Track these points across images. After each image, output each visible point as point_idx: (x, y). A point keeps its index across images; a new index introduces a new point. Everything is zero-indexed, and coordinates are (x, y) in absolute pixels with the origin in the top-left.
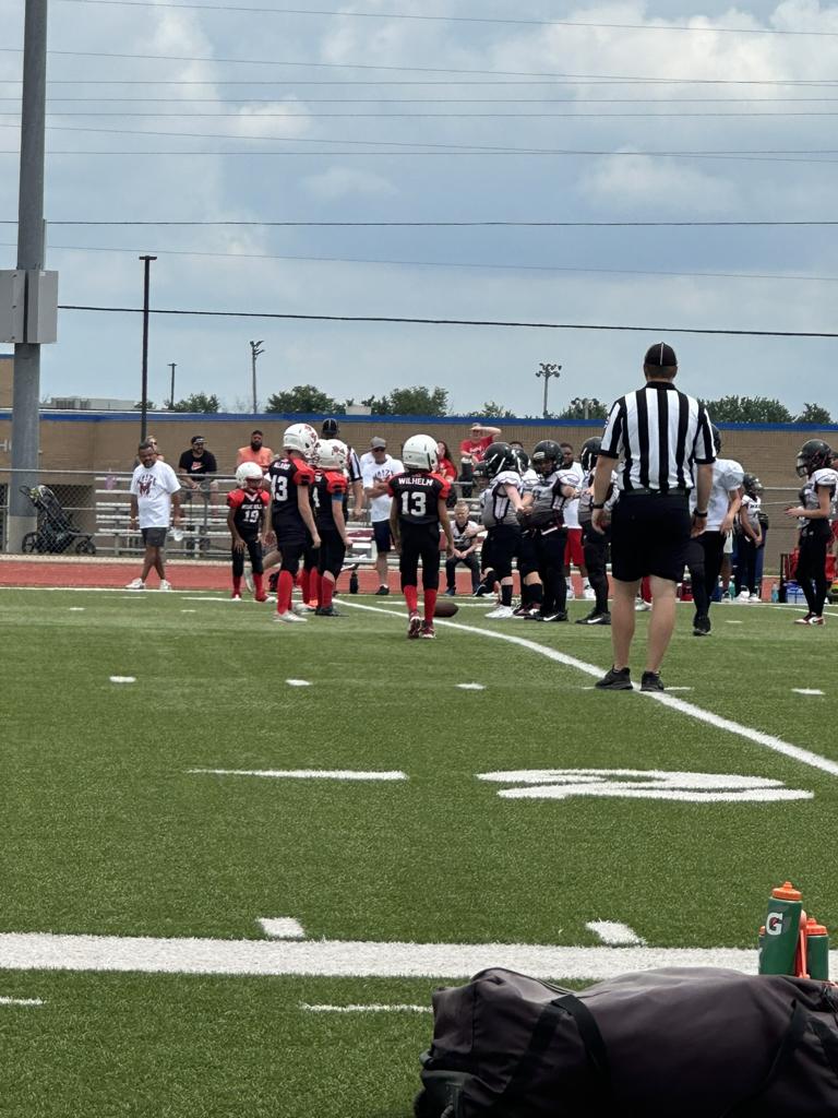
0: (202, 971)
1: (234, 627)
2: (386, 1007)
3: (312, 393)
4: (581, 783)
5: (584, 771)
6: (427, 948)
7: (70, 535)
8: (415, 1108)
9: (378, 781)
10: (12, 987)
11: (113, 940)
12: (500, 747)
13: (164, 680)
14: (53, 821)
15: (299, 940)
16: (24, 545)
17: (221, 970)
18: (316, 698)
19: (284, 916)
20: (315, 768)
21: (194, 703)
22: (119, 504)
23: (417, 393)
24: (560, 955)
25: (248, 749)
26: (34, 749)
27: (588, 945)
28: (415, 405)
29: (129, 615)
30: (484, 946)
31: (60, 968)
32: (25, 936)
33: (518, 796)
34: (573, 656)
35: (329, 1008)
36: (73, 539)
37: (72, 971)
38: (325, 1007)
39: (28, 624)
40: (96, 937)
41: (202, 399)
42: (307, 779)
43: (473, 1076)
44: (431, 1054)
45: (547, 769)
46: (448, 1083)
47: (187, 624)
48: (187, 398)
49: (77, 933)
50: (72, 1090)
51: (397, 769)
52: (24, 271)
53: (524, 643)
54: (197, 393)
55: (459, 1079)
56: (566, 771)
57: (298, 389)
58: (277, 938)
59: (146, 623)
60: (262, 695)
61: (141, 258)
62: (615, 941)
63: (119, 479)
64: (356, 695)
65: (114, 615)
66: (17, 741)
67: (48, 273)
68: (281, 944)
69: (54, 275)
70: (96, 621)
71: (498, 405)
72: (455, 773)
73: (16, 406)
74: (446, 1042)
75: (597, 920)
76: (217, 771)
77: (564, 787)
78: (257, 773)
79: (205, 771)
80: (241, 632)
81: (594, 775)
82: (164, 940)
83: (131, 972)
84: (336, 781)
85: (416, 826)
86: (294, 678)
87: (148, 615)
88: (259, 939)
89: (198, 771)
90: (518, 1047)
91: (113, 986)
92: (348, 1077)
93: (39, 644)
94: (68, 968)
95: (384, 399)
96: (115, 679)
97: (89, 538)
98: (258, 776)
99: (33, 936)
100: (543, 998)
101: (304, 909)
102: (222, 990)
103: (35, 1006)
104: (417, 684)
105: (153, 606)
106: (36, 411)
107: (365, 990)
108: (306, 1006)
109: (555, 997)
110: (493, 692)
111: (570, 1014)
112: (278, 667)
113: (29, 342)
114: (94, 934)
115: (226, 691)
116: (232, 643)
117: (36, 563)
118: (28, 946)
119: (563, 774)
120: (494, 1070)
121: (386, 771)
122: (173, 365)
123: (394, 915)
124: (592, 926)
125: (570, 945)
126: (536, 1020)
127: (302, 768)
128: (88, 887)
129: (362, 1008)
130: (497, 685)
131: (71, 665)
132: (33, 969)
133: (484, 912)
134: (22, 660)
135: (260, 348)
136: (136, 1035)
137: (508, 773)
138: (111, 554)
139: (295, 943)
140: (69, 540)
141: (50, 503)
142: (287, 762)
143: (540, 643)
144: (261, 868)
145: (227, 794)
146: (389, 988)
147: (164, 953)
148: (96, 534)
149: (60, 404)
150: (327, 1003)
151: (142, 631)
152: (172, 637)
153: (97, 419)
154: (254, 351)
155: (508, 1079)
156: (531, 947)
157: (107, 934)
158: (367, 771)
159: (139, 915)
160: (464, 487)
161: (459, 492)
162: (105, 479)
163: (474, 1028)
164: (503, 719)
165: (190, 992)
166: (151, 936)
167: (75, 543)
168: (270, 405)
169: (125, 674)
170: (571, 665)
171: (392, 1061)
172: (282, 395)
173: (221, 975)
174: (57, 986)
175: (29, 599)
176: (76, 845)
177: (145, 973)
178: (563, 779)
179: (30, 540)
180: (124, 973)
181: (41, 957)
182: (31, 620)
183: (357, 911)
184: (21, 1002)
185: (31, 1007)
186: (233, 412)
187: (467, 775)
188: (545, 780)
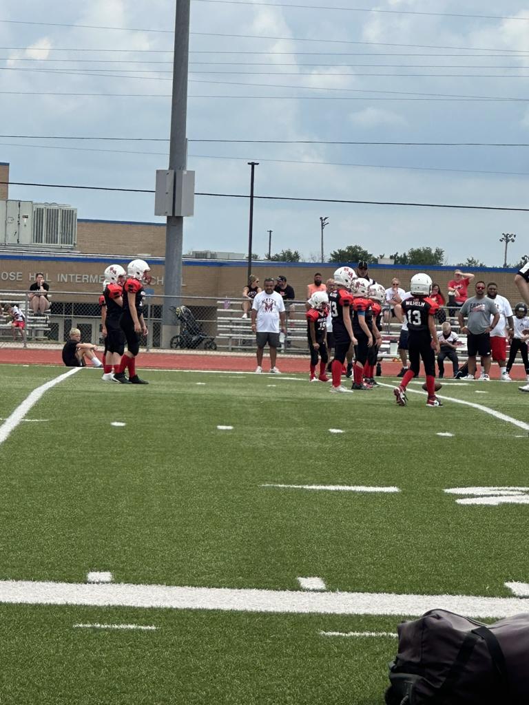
0: (259, 610)
1: (299, 396)
2: (373, 634)
3: (358, 250)
4: (509, 495)
5: (511, 488)
6: (403, 597)
7: (201, 338)
8: (386, 697)
9: (381, 492)
10: (138, 618)
11: (204, 590)
12: (460, 472)
13: (251, 428)
14: (173, 515)
15: (322, 591)
16: (171, 343)
17: (271, 609)
18: (346, 440)
19: (314, 576)
20: (342, 484)
21: (268, 443)
22: (232, 319)
23: (425, 251)
24: (486, 602)
25: (300, 472)
26: (165, 470)
27: (504, 597)
28: (424, 259)
29: (234, 387)
30: (438, 597)
31: (169, 606)
32: (148, 587)
33: (468, 503)
34: (511, 416)
35: (337, 634)
36: (202, 340)
37: (177, 609)
38: (334, 633)
39: (168, 392)
40: (194, 588)
41: (289, 253)
42: (336, 491)
43: (421, 677)
44: (395, 663)
45: (489, 486)
46: (406, 681)
47: (270, 394)
48: (280, 253)
49: (182, 585)
50: (170, 683)
51: (394, 485)
52: (173, 171)
53: (481, 408)
54: (285, 249)
55: (413, 679)
56: (500, 488)
57: (350, 248)
58: (308, 590)
59: (243, 393)
60: (312, 438)
61: (249, 164)
62: (521, 595)
63: (231, 302)
64: (372, 439)
65: (224, 387)
66: (155, 465)
67: (188, 172)
68: (310, 593)
69: (192, 173)
70: (212, 391)
71: (476, 259)
72: (429, 488)
73: (167, 256)
74: (405, 656)
75: (511, 581)
76: (280, 486)
77: (498, 497)
78: (305, 487)
79: (272, 485)
80: (302, 399)
81: (518, 491)
82: (236, 590)
83: (214, 610)
84: (354, 492)
85: (402, 521)
86: (333, 428)
87: (246, 388)
88: (296, 590)
89: (267, 485)
90: (451, 659)
91: (202, 618)
92: (345, 677)
93: (174, 405)
94: (174, 607)
95: (405, 254)
96: (220, 427)
97: (213, 339)
98: (306, 489)
99: (154, 587)
100: (467, 628)
101: (326, 572)
102: (270, 622)
103: (151, 630)
104: (412, 433)
105: (250, 382)
106: (180, 260)
107: (361, 623)
108: (323, 632)
109: (474, 628)
110: (458, 438)
111: (483, 638)
112: (324, 421)
113: (176, 215)
114: (192, 586)
115: (290, 436)
116: (296, 406)
117: (179, 355)
118: (150, 592)
119: (498, 490)
120: (435, 674)
121: (387, 486)
122: (271, 232)
123: (384, 577)
124: (508, 584)
125: (493, 596)
126: (462, 642)
127: (334, 484)
128: (191, 556)
129: (357, 634)
130: (462, 433)
131: (194, 418)
132: (152, 607)
133: (441, 575)
134: (162, 415)
135: (326, 221)
136: (213, 649)
137: (464, 488)
138: (227, 350)
139: (319, 593)
140: (200, 341)
141: (188, 317)
142: (325, 480)
143: (491, 408)
144: (302, 546)
145: (284, 500)
146: (376, 622)
147: (236, 598)
148: (217, 337)
149: (198, 255)
150: (336, 631)
151: (240, 398)
152: (259, 402)
153: (221, 264)
154: (322, 224)
155: (443, 679)
156: (468, 597)
157: (200, 586)
158: (374, 486)
159: (223, 574)
160: (450, 310)
161: (447, 313)
162: (223, 302)
163: (422, 647)
164: (464, 455)
165: (250, 623)
166: (228, 588)
167: (204, 342)
168: (332, 258)
169: (227, 424)
170: (510, 422)
171: (374, 667)
172: (340, 251)
173: (271, 612)
174: (166, 618)
175: (172, 377)
176: (186, 530)
177: (222, 611)
178: (498, 493)
179: (175, 341)
180: (209, 611)
181: (157, 600)
182: (171, 390)
183: (360, 573)
184: (142, 628)
185: (148, 631)
186: (308, 262)
187: (437, 489)
188: (486, 494)
